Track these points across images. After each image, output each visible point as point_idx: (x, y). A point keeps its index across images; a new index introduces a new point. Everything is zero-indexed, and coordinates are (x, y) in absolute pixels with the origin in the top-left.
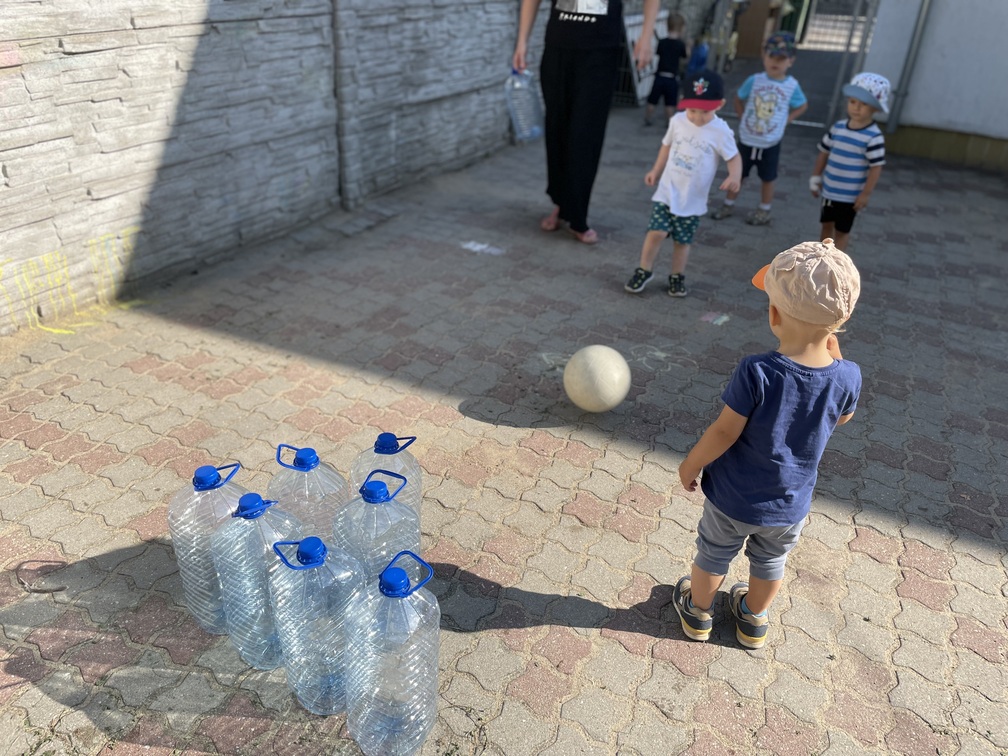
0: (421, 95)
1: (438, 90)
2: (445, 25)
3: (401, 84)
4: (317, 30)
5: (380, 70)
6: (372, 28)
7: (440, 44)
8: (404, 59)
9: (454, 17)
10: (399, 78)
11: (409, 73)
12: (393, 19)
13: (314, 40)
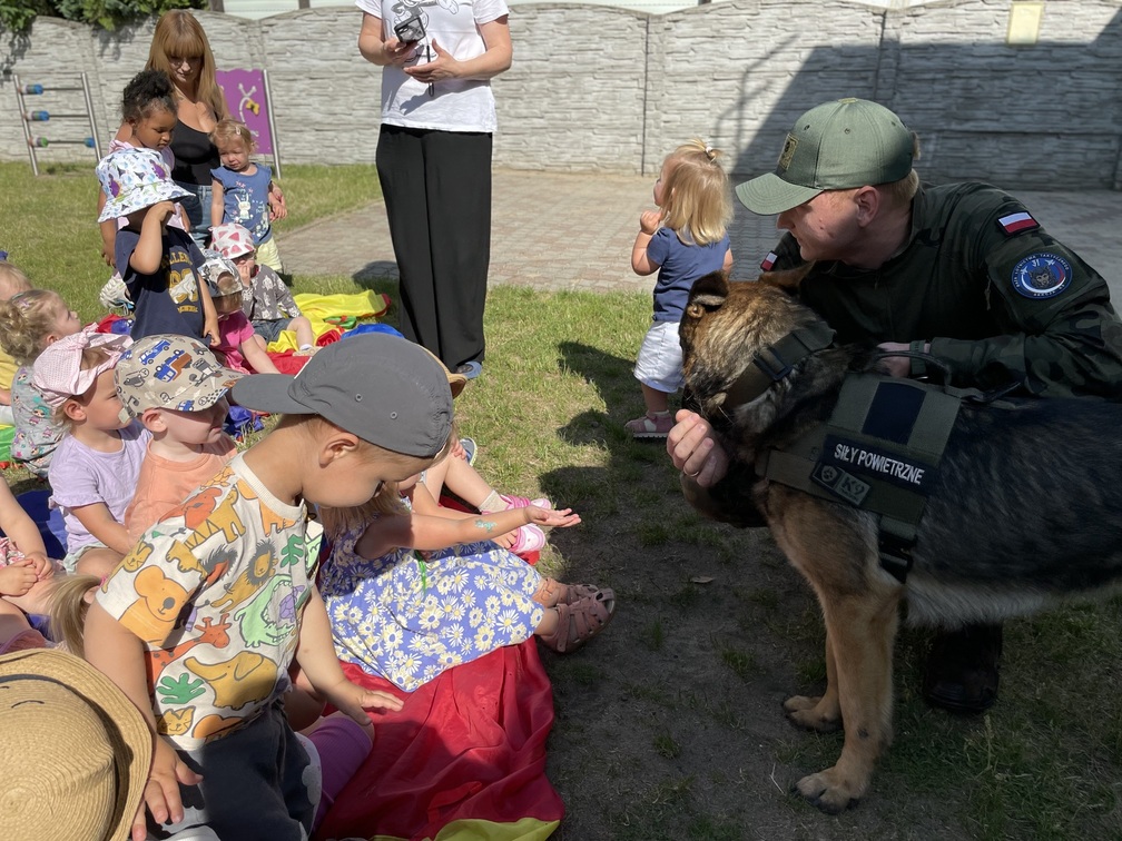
0: (968, 126)
1: (991, 126)
2: (1008, 83)
3: (943, 117)
4: (865, 79)
5: (922, 106)
6: (918, 81)
7: (997, 95)
8: (949, 101)
9: (1019, 79)
10: (942, 112)
11: (954, 109)
12: (941, 76)
13: (862, 83)
